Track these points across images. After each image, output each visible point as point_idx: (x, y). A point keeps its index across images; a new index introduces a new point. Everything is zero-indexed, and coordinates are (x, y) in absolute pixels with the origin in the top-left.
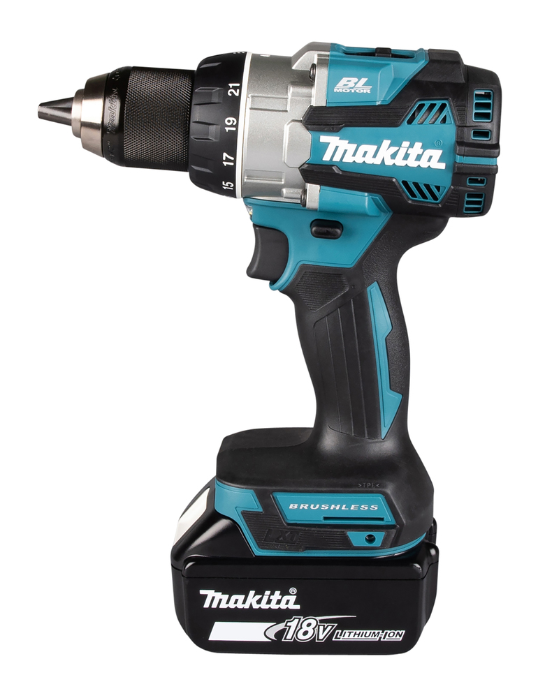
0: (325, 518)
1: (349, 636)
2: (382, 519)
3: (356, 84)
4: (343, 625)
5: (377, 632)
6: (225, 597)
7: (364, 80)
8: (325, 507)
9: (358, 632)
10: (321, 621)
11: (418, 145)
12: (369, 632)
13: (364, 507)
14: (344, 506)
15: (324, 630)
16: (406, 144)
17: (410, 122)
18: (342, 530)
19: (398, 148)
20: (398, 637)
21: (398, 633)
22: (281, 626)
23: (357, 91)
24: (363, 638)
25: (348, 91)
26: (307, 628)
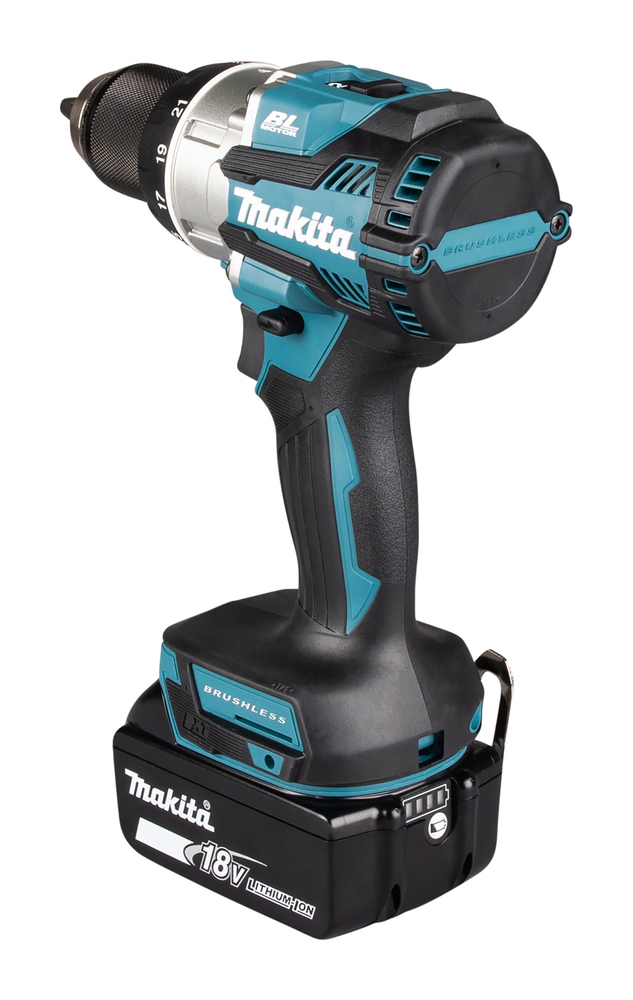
0: (238, 718)
1: (260, 890)
2: (290, 740)
3: (284, 121)
4: (256, 873)
5: (288, 896)
6: (147, 787)
7: (293, 118)
8: (236, 701)
9: (270, 888)
10: (235, 858)
11: (329, 219)
12: (280, 893)
13: (273, 716)
14: (254, 707)
15: (238, 871)
16: (317, 215)
17: (329, 185)
18: (244, 738)
19: (307, 220)
20: (309, 913)
21: (309, 908)
22: (197, 849)
23: (283, 132)
24: (273, 899)
25: (275, 130)
26: (221, 861)
